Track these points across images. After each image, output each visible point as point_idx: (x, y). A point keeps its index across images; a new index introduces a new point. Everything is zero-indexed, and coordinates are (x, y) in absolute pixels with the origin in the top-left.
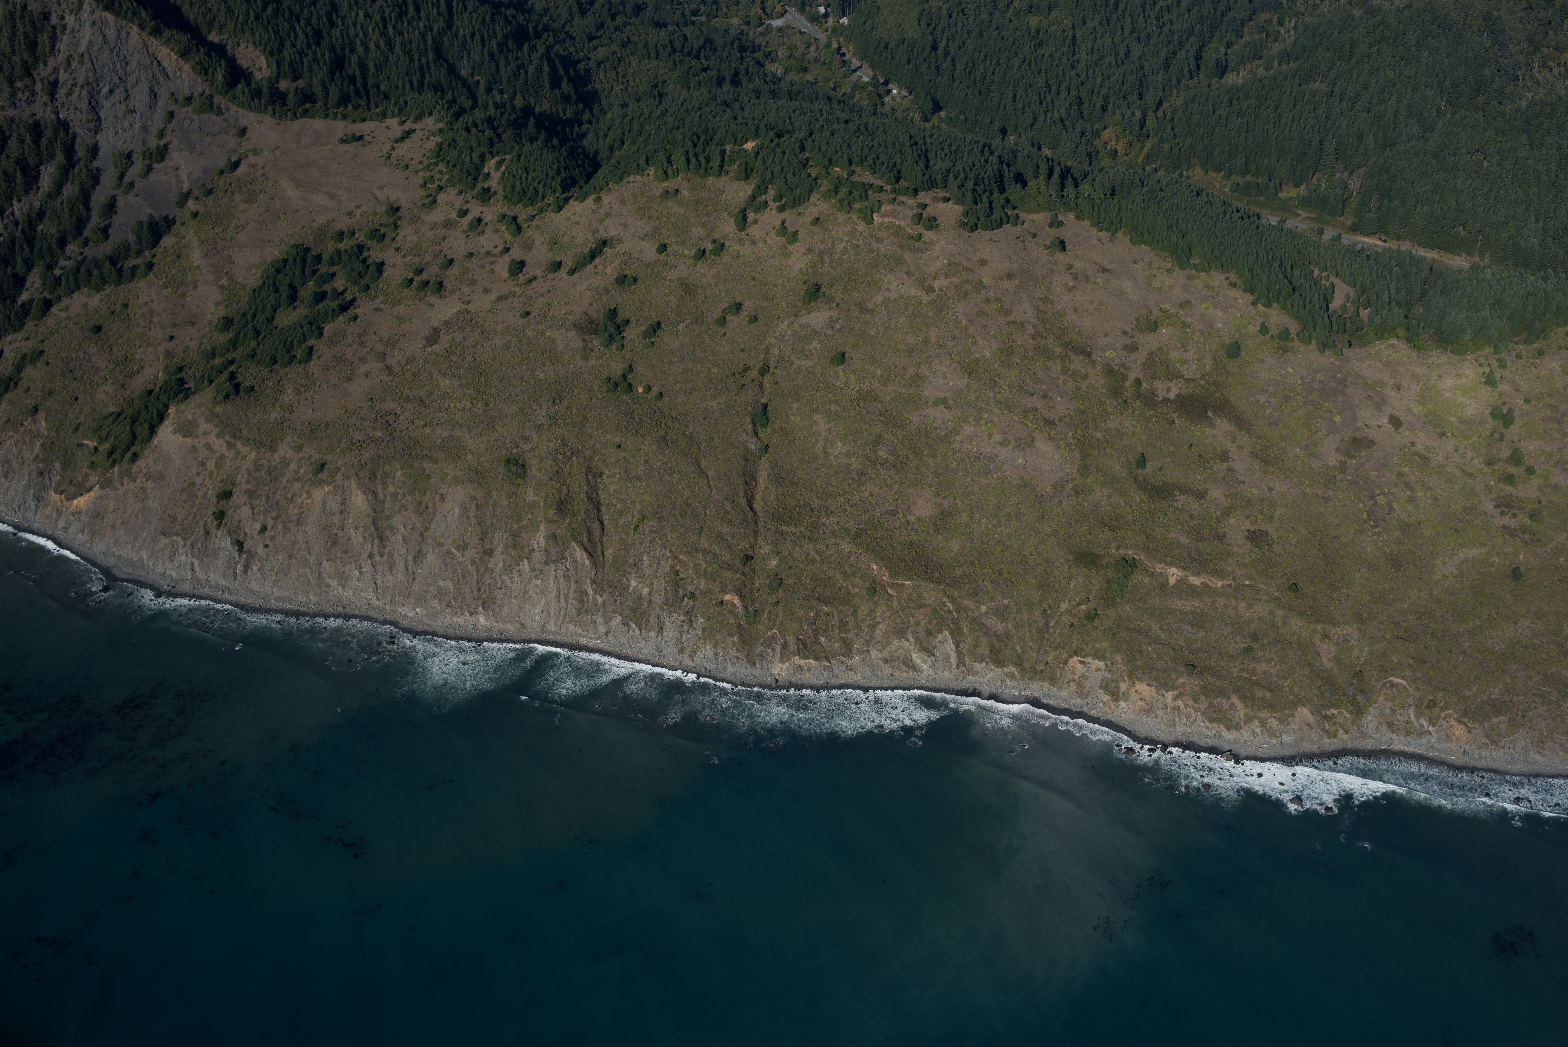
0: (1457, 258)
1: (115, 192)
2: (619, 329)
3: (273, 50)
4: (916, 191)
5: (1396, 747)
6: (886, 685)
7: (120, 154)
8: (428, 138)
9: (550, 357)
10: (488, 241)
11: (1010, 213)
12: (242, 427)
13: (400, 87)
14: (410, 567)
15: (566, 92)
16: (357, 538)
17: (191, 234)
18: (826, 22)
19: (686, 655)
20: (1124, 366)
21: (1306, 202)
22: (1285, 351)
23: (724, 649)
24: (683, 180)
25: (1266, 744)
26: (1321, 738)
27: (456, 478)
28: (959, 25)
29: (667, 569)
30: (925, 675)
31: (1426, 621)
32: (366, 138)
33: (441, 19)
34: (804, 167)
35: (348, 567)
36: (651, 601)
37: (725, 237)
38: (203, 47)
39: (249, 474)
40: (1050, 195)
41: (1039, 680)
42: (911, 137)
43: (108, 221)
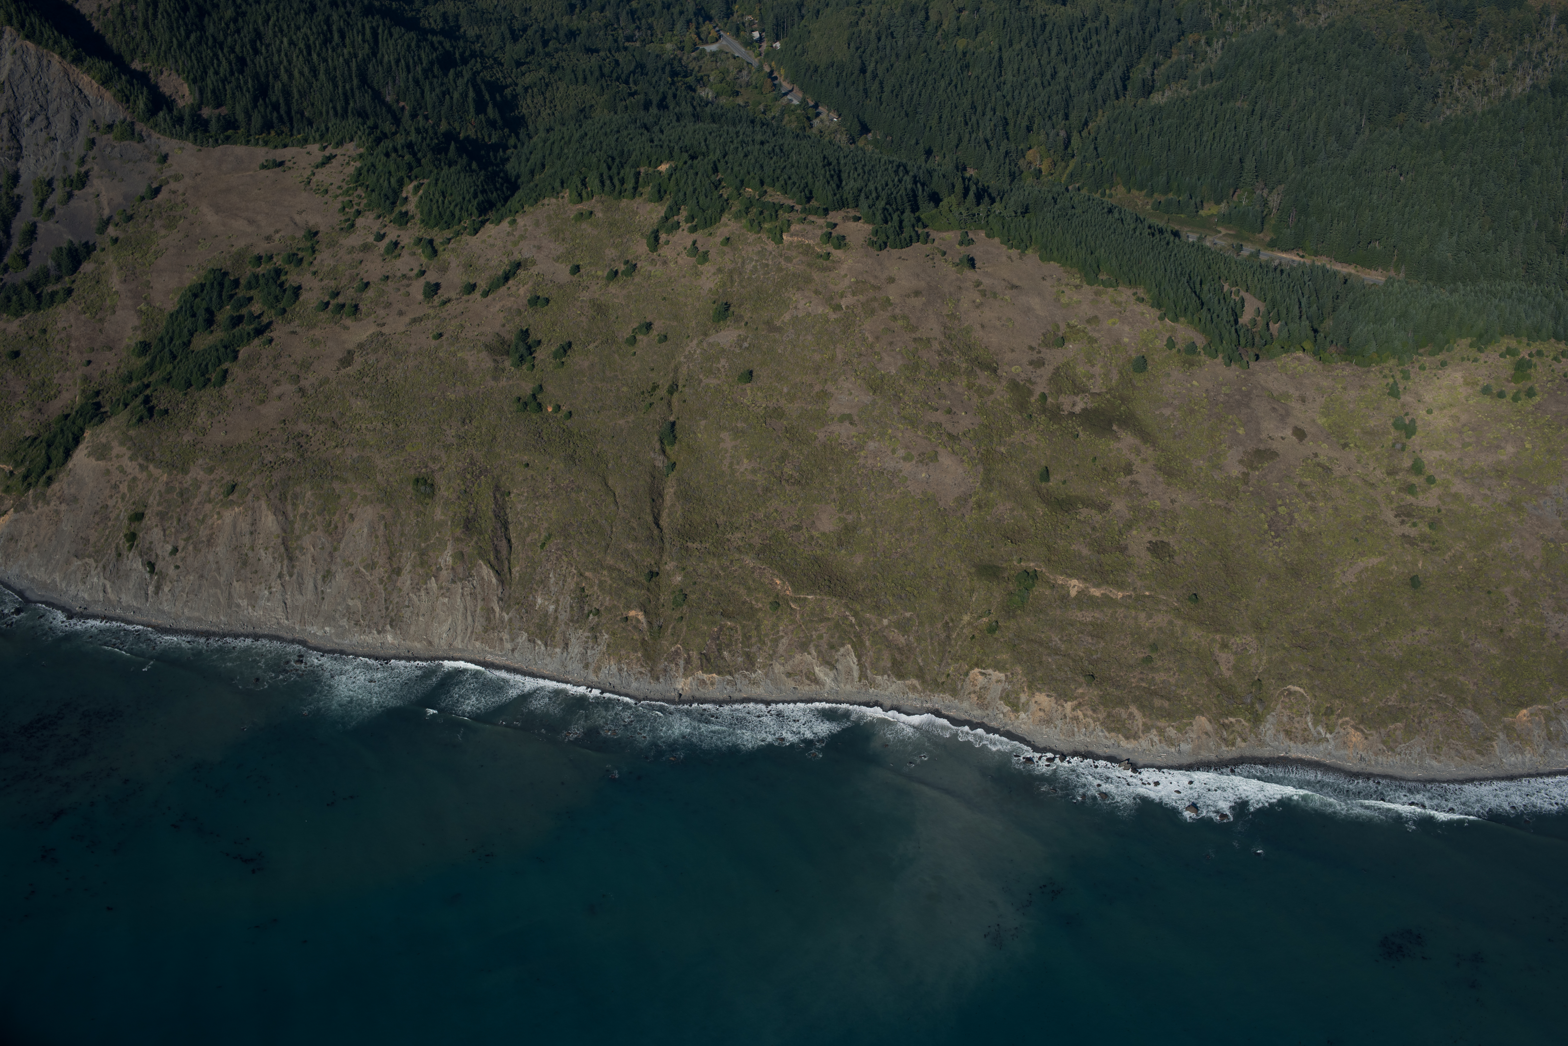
0: (1373, 272)
1: (36, 219)
2: (530, 350)
3: (196, 77)
4: (826, 211)
5: (1293, 754)
6: (789, 699)
7: (41, 181)
8: (348, 163)
9: (461, 377)
10: (405, 263)
11: (920, 231)
12: (155, 450)
13: (324, 113)
14: (319, 587)
15: (491, 117)
16: (267, 558)
17: (111, 260)
18: (760, 47)
19: (590, 671)
20: (1029, 380)
21: (1226, 219)
22: (1192, 365)
23: (628, 664)
24: (597, 202)
25: (1164, 752)
26: (1219, 746)
27: (365, 498)
28: (888, 48)
29: (573, 586)
30: (827, 688)
31: (1325, 630)
32: (288, 164)
33: (366, 46)
34: (716, 188)
35: (258, 587)
36: (557, 618)
37: (637, 258)
38: (125, 75)
39: (161, 496)
40: (961, 213)
41: (940, 692)
42: (824, 157)
43: (28, 248)
